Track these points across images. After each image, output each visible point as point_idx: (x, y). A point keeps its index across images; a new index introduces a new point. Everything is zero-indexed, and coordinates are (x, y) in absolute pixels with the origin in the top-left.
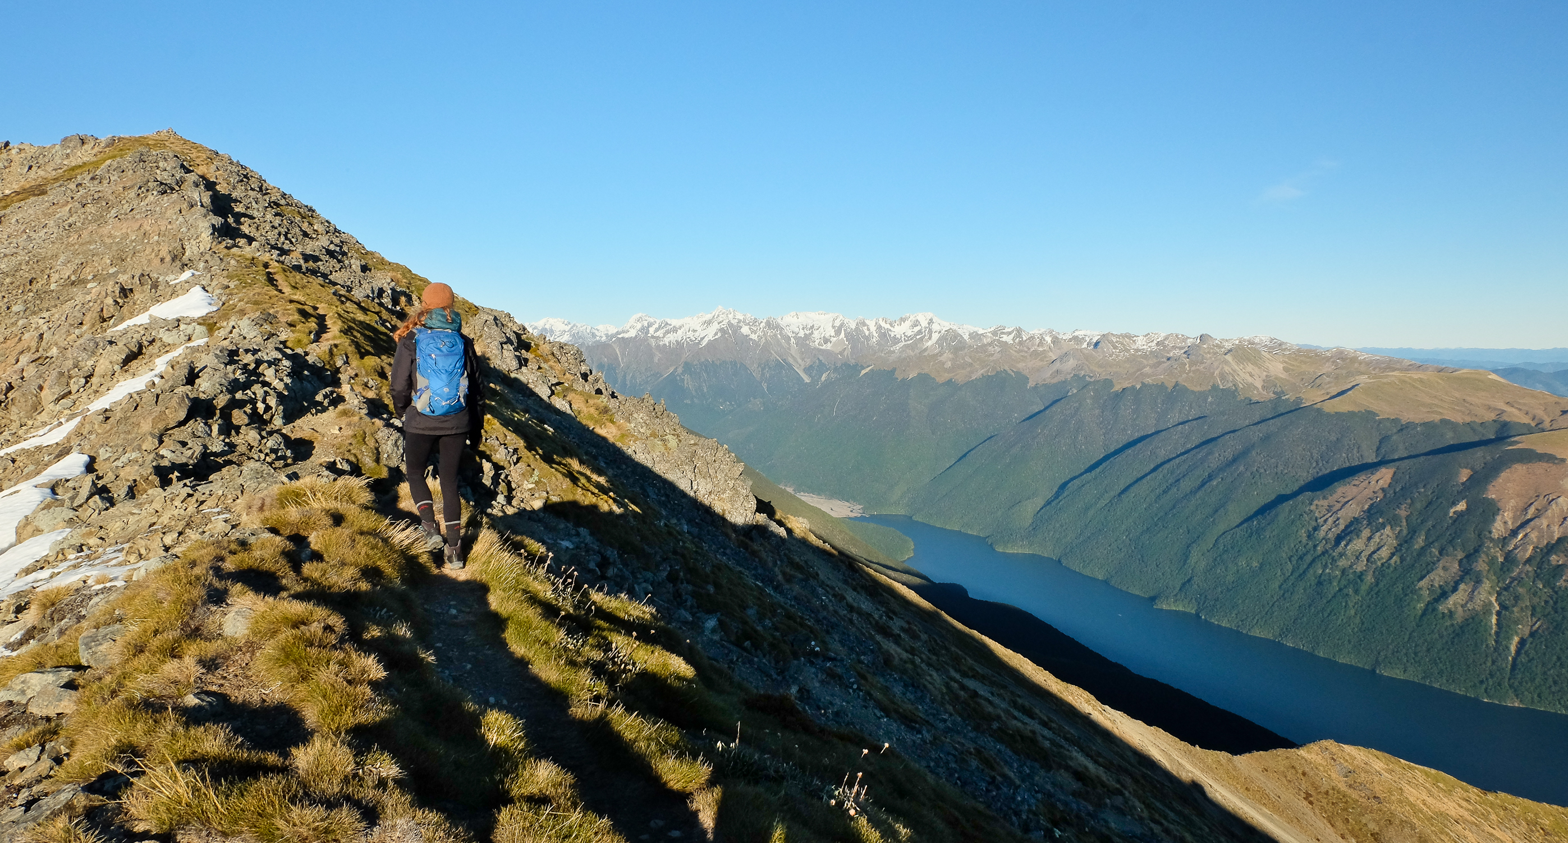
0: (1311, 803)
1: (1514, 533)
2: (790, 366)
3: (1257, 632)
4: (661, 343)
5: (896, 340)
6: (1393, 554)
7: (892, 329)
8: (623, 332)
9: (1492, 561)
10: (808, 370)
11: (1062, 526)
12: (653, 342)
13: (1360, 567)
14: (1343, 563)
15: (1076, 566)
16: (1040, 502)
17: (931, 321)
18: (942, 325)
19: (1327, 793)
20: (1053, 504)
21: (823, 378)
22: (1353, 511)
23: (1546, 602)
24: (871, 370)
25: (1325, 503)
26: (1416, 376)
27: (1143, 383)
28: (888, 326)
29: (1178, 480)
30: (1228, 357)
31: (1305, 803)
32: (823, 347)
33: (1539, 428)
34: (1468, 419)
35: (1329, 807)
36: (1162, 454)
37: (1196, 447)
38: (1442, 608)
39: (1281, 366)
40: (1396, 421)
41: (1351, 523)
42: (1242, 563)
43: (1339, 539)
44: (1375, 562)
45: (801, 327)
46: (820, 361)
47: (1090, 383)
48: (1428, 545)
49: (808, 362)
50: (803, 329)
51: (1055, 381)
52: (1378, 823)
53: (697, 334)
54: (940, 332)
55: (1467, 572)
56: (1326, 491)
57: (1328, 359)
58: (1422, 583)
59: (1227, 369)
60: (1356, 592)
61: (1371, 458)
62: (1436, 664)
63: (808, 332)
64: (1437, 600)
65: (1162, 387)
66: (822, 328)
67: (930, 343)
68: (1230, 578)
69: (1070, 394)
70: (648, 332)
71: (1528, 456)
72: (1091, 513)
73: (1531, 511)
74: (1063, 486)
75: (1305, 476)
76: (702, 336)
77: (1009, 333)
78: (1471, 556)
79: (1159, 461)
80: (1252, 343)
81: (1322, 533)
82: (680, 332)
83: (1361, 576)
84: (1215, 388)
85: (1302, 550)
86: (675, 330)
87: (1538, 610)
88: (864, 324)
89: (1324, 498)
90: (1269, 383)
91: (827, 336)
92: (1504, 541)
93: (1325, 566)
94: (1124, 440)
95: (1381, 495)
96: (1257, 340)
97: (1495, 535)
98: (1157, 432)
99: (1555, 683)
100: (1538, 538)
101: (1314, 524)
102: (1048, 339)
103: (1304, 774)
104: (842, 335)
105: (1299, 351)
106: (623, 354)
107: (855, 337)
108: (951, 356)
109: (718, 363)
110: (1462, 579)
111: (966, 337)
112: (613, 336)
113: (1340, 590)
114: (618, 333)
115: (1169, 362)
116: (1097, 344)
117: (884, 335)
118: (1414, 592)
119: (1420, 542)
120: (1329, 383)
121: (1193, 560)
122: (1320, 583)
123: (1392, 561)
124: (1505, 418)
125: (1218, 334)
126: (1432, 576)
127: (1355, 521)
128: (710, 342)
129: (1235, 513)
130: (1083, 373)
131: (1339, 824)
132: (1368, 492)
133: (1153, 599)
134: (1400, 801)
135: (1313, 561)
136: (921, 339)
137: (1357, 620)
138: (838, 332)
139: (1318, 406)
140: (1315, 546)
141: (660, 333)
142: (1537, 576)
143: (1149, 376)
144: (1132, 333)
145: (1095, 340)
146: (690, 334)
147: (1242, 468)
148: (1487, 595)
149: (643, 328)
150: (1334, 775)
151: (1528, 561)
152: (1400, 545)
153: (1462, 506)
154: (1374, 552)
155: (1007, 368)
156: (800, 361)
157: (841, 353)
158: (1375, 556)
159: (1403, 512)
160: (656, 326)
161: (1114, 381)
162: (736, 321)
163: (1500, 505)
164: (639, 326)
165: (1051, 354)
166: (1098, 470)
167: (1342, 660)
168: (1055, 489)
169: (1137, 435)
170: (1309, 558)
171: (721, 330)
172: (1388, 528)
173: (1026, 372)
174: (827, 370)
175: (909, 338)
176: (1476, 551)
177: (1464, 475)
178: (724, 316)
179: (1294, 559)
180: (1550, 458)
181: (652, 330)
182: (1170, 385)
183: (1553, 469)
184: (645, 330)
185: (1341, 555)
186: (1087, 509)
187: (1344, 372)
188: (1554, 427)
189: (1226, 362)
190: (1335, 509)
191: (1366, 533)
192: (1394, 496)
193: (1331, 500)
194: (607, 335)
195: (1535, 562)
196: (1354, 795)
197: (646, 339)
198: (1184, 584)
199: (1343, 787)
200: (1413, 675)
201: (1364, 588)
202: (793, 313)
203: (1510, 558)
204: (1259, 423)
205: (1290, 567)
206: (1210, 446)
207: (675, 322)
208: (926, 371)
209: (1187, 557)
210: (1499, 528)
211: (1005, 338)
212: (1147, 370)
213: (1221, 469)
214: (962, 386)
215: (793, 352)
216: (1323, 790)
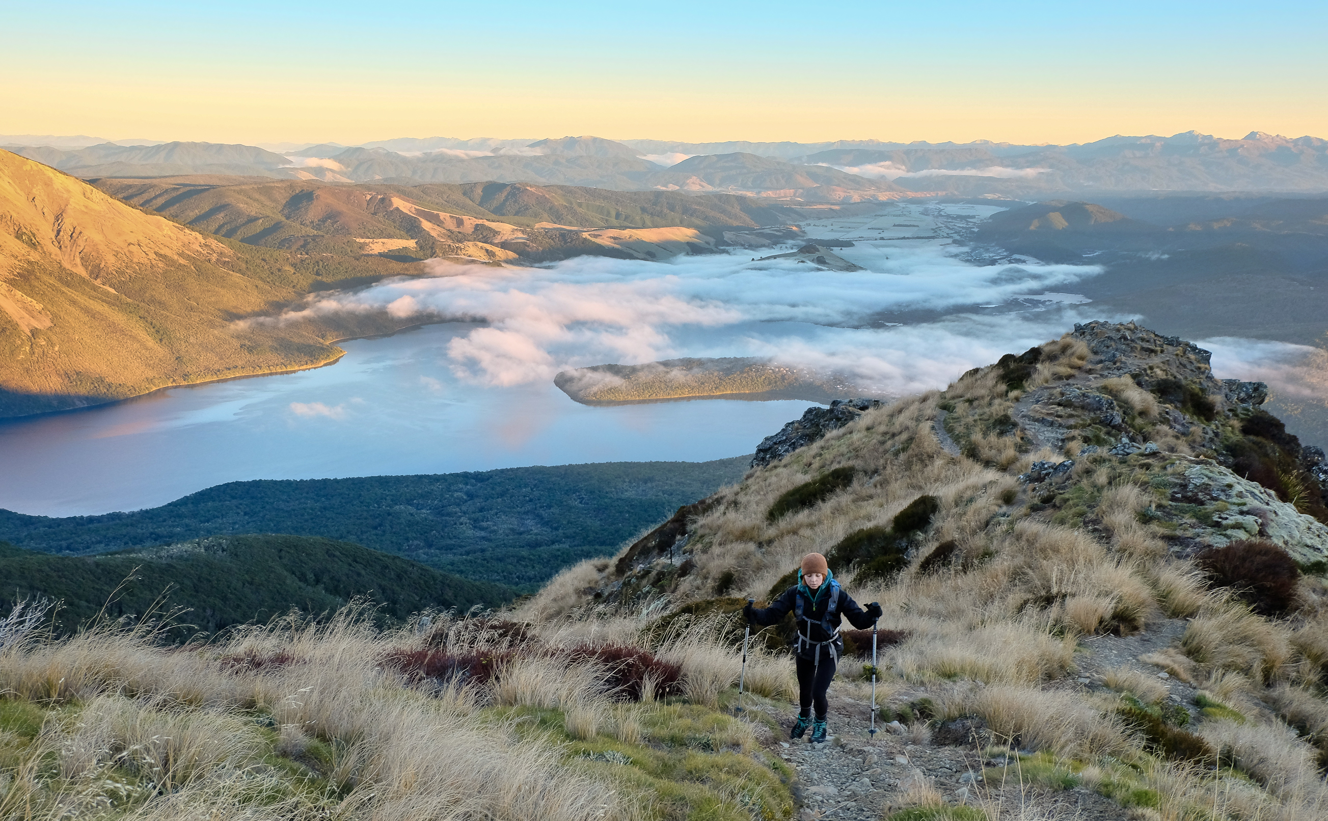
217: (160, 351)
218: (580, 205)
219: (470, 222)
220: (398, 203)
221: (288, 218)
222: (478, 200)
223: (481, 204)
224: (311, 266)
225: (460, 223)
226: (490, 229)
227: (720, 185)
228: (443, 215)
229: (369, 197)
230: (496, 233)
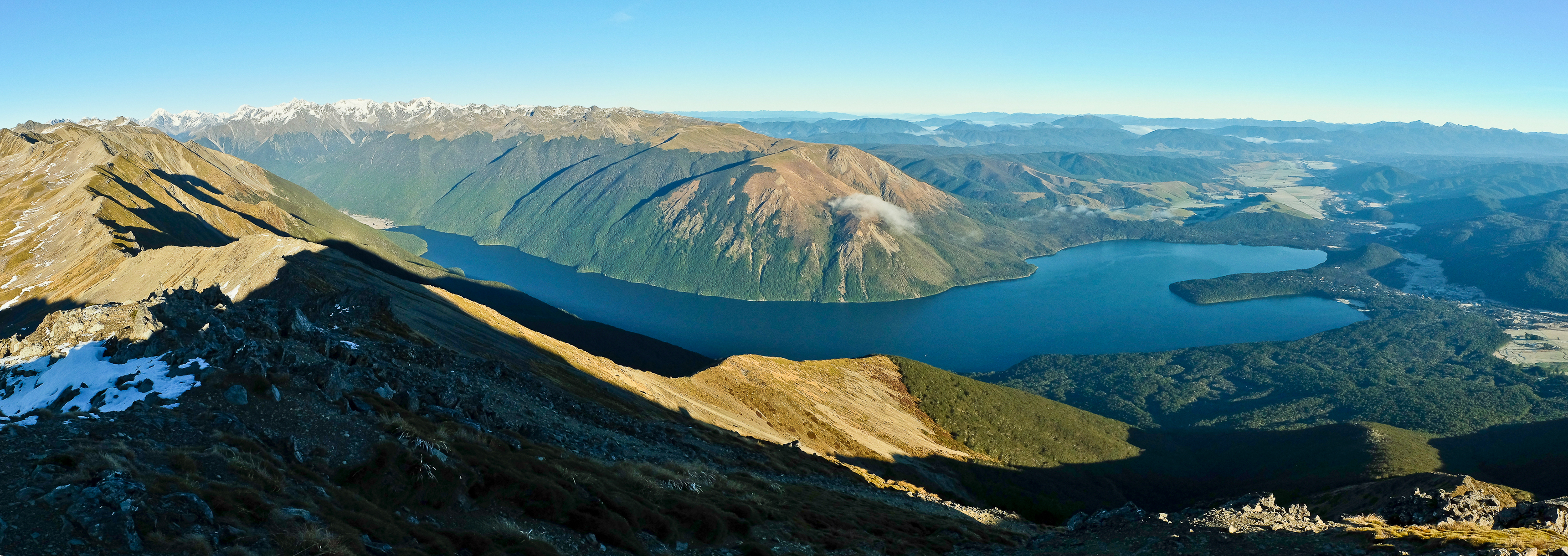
0: (733, 394)
1: (757, 210)
2: (342, 134)
3: (636, 281)
4: (259, 123)
5: (408, 115)
6: (702, 228)
7: (405, 108)
8: (235, 117)
9: (748, 227)
10: (353, 136)
11: (518, 226)
12: (254, 122)
13: (686, 237)
14: (678, 236)
15: (529, 251)
16: (504, 212)
17: (429, 102)
18: (437, 104)
19: (739, 387)
20: (512, 213)
21: (363, 141)
22: (681, 206)
23: (773, 245)
24: (394, 135)
25: (666, 202)
26: (706, 128)
27: (562, 137)
28: (402, 107)
29: (586, 194)
30: (609, 119)
31: (730, 395)
32: (362, 121)
33: (762, 154)
34: (732, 151)
35: (742, 395)
36: (576, 178)
37: (595, 174)
38: (727, 255)
39: (637, 124)
40: (698, 153)
41: (680, 213)
42: (625, 241)
43: (675, 222)
44: (694, 234)
45: (347, 109)
46: (360, 130)
47: (530, 138)
48: (718, 221)
49: (353, 131)
50: (349, 110)
51: (509, 137)
52: (766, 396)
53: (281, 116)
54: (435, 109)
55: (737, 234)
56: (666, 196)
57: (661, 119)
58: (717, 243)
59: (608, 126)
60: (685, 251)
61: (688, 175)
62: (727, 286)
63: (352, 112)
64: (724, 251)
65: (572, 138)
66: (361, 109)
68: (619, 251)
69: (518, 145)
70: (250, 117)
71: (760, 169)
72: (535, 218)
73: (764, 198)
74: (518, 202)
75: (654, 188)
76: (284, 117)
77: (479, 108)
78: (738, 225)
79: (574, 183)
80: (620, 111)
81: (666, 220)
82: (270, 115)
83: (687, 242)
84: (602, 137)
85: (656, 230)
86: (267, 114)
87: (770, 249)
88: (387, 106)
89: (666, 199)
90: (632, 134)
91: (364, 114)
92: (753, 215)
93: (669, 239)
94: (552, 172)
95: (694, 196)
96: (623, 109)
97: (749, 213)
98: (572, 166)
99: (779, 286)
100: (767, 212)
101: (661, 214)
102: (503, 111)
103: (726, 379)
104: (374, 113)
105: (646, 115)
106: (235, 131)
107: (383, 114)
108: (444, 124)
109: (296, 134)
110: (735, 238)
111: (452, 111)
112: (228, 120)
113: (677, 251)
114: (231, 117)
115: (575, 123)
116: (532, 113)
117: (400, 112)
118: (714, 248)
119: (714, 220)
120: (663, 133)
121: (598, 241)
122: (666, 249)
123: (702, 232)
124: (748, 149)
125: (601, 106)
126: (721, 238)
127: (683, 211)
128: (290, 121)
129: (618, 213)
130: (525, 131)
131: (749, 402)
132: (688, 195)
133: (576, 267)
134: (774, 382)
135: (662, 236)
136: (424, 114)
137: (687, 267)
138: (371, 111)
139: (659, 147)
140: (663, 228)
141: (258, 117)
142: (768, 232)
143: (565, 132)
144: (552, 106)
145: (531, 111)
146: (277, 117)
147: (621, 185)
148: (747, 245)
149: (247, 114)
150: (740, 376)
151: (764, 224)
152: (705, 223)
153: (733, 199)
154: (693, 228)
155: (479, 130)
156: (348, 130)
157: (373, 124)
158: (693, 230)
159: (705, 204)
160: (255, 112)
161: (545, 136)
162: (306, 107)
163: (750, 196)
164: (244, 112)
165: (505, 120)
166: (538, 191)
167: (680, 290)
168: (513, 204)
169: (560, 168)
170: (660, 235)
171: (297, 113)
172: (699, 213)
173: (491, 132)
174: (365, 135)
175: (416, 113)
176: (741, 222)
177: (733, 181)
178: (298, 104)
179: (652, 236)
180: (769, 170)
181: (252, 115)
182: (577, 137)
183: (771, 175)
184: (248, 115)
185: (676, 231)
186: (533, 215)
187: (670, 126)
188: (769, 153)
189: (608, 122)
190: (671, 205)
191: (688, 218)
192: (702, 194)
193: (670, 200)
194: (224, 119)
195: (766, 225)
196: (752, 384)
197: (249, 121)
198: (593, 256)
199: (746, 381)
200: (716, 293)
201: (689, 249)
202: (342, 100)
203: (756, 224)
204: (628, 158)
205: (650, 241)
206: (603, 172)
207: (267, 109)
208: (428, 133)
209: (594, 240)
210: (750, 209)
211: (476, 111)
212: (563, 128)
213: (610, 186)
214: (452, 142)
215: (343, 125)
216: (737, 386)
217: (948, 266)
218: (1116, 166)
219: (1067, 181)
220: (1026, 168)
221: (969, 177)
222: (1058, 163)
223: (1060, 166)
224: (1000, 211)
225: (1062, 181)
226: (1080, 186)
227: (1176, 148)
228: (1051, 176)
229: (1009, 165)
230: (1083, 187)
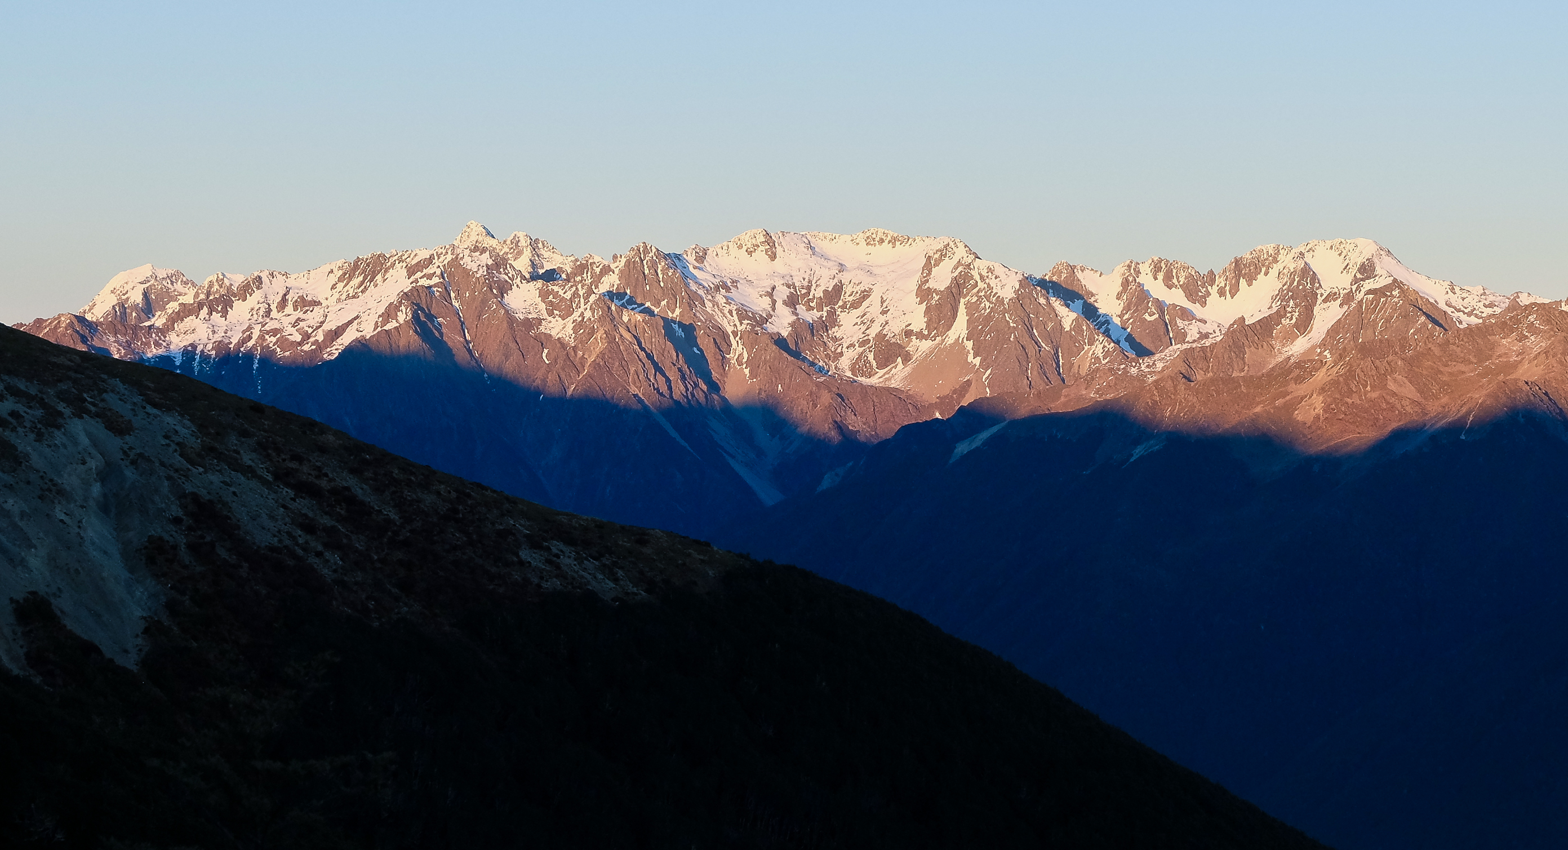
7: (1195, 308)
28: (1176, 297)
32: (874, 381)
45: (782, 293)
50: (792, 302)
53: (311, 317)
54: (1349, 298)
63: (811, 316)
66: (874, 299)
67: (1299, 346)
76: (331, 325)
82: (241, 311)
86: (222, 300)
91: (894, 331)
104: (960, 327)
107: (1014, 335)
128: (362, 348)
138: (940, 315)
146: (284, 321)
157: (950, 402)
162: (486, 259)
171: (417, 296)
